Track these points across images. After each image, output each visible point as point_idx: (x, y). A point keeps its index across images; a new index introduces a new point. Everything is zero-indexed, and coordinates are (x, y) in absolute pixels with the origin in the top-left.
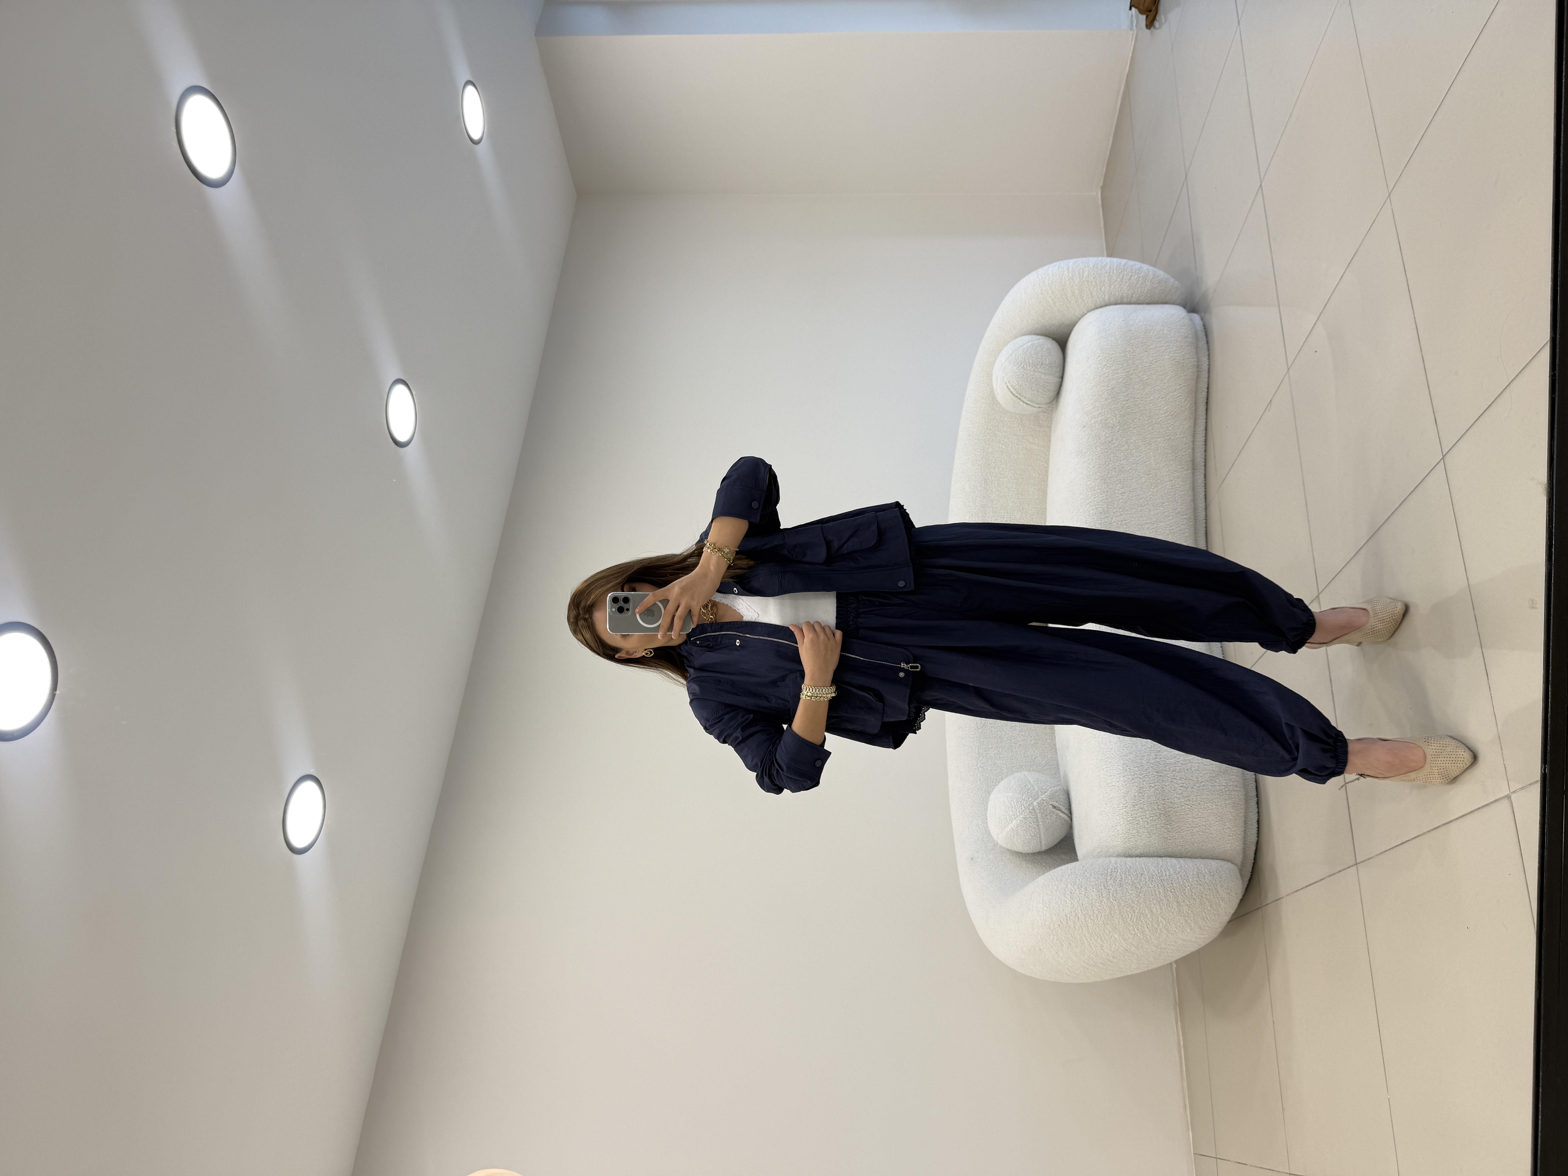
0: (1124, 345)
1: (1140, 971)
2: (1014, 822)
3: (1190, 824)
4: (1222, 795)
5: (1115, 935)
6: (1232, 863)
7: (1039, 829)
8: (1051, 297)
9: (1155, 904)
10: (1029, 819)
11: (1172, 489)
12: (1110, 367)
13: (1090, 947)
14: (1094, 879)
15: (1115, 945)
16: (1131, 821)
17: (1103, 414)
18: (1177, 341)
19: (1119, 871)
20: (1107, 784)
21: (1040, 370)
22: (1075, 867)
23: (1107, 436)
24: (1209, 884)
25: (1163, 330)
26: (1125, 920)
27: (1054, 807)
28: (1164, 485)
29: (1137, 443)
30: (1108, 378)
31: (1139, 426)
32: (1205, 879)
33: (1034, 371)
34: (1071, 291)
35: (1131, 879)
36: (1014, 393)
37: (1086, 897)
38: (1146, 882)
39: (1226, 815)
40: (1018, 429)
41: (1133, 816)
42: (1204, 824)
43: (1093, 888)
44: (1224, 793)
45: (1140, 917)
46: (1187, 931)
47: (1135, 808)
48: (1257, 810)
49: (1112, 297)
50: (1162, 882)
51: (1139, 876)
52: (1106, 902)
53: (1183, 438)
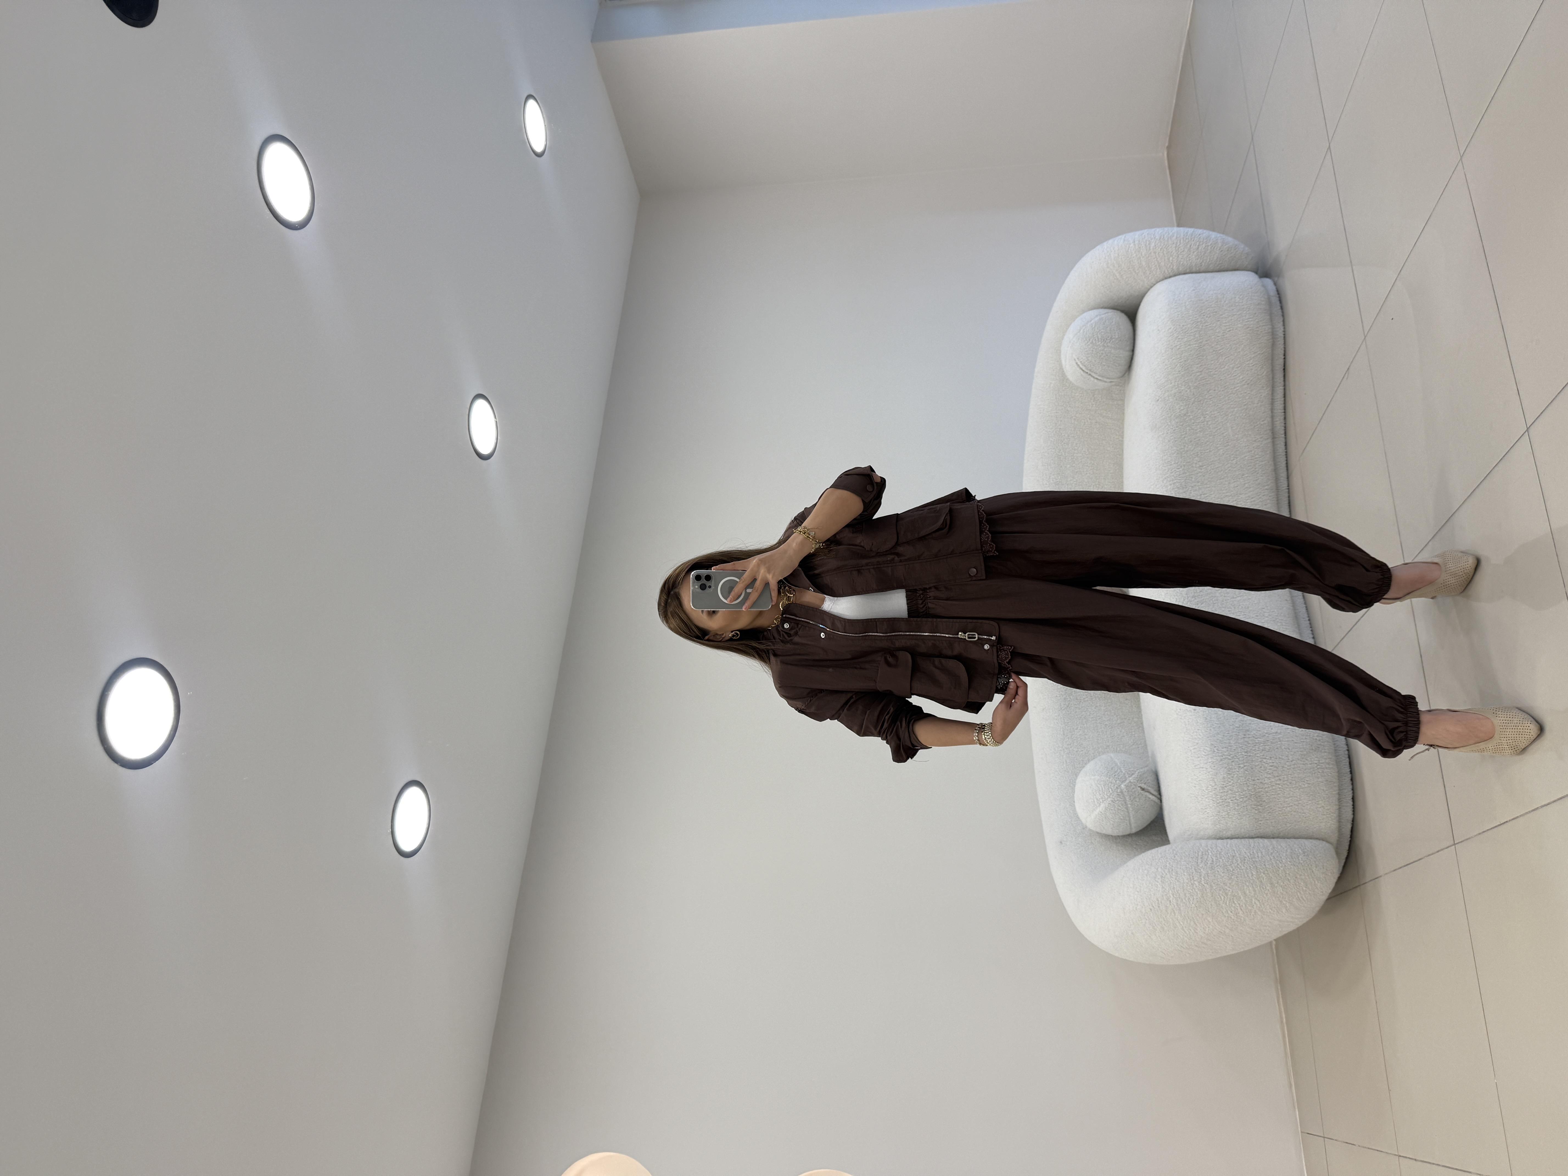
0: (1195, 316)
1: (1236, 952)
2: (1102, 805)
3: (1281, 804)
4: (1315, 773)
5: (1209, 919)
6: (1327, 842)
7: (1128, 812)
8: (1117, 270)
9: (1248, 886)
10: (1117, 802)
11: (1251, 459)
12: (1182, 339)
13: (1184, 930)
14: (1185, 863)
15: (1209, 927)
16: (1221, 804)
17: (1176, 387)
18: (1249, 308)
19: (1210, 854)
20: (1195, 766)
21: (1109, 344)
22: (1165, 851)
23: (1182, 408)
24: (1303, 864)
25: (1235, 298)
26: (1218, 902)
27: (1143, 789)
28: (1243, 456)
29: (1214, 414)
30: (1180, 350)
31: (1214, 397)
32: (1299, 859)
33: (1103, 346)
34: (1138, 263)
35: (1223, 862)
36: (1084, 369)
37: (1178, 881)
38: (1238, 864)
39: (1319, 793)
40: (1090, 404)
41: (1223, 798)
42: (1296, 803)
43: (1184, 872)
44: (1316, 771)
45: (1233, 899)
46: (1282, 912)
47: (1224, 790)
48: (1351, 787)
49: (1180, 268)
50: (1254, 864)
51: (1231, 858)
52: (1197, 885)
53: (1261, 406)
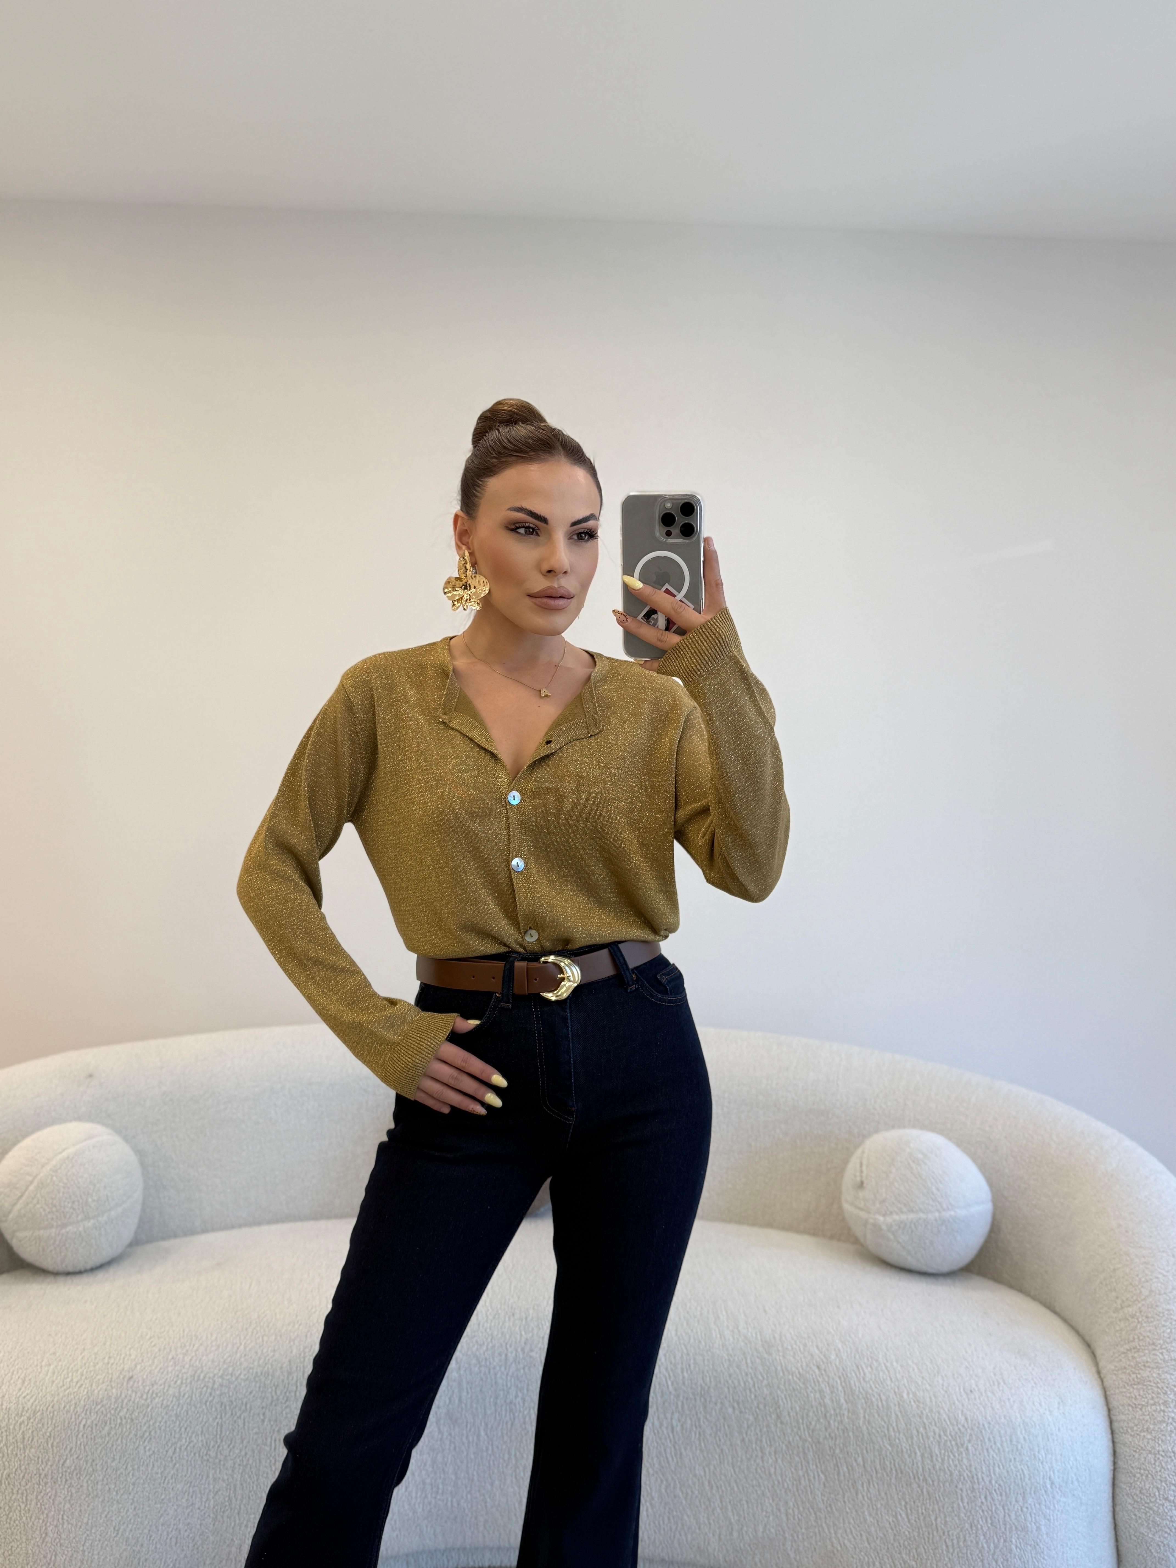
12: (939, 1442)
